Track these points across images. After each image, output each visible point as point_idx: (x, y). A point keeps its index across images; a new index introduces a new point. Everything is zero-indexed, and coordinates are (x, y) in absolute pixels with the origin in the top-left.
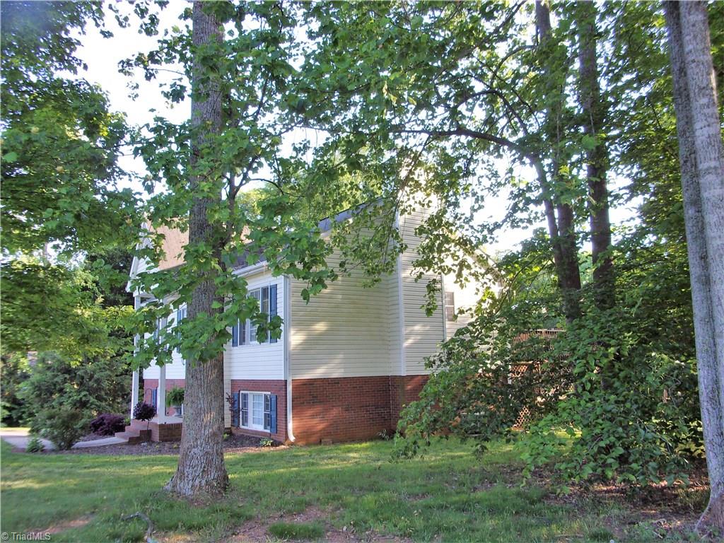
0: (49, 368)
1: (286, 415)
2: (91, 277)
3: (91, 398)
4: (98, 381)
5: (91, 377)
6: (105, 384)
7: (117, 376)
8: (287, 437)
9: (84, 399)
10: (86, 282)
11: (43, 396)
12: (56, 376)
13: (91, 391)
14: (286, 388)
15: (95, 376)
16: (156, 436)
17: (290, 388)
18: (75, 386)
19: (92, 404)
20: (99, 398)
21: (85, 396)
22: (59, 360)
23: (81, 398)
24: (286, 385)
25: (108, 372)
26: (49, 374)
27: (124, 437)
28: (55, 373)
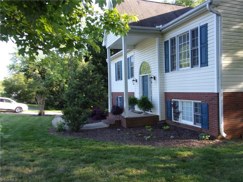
0: (73, 88)
1: (219, 118)
2: (88, 52)
3: (90, 100)
4: (93, 93)
5: (90, 91)
6: (96, 94)
7: (100, 91)
8: (219, 133)
9: (87, 101)
10: (86, 54)
11: (71, 99)
12: (75, 91)
13: (90, 97)
14: (218, 99)
15: (91, 91)
16: (124, 124)
17: (221, 98)
18: (84, 95)
19: (91, 103)
20: (94, 101)
21: (87, 99)
22: (76, 84)
23: (86, 101)
24: (218, 97)
25: (97, 89)
26: (73, 90)
27: (107, 123)
28: (75, 90)
